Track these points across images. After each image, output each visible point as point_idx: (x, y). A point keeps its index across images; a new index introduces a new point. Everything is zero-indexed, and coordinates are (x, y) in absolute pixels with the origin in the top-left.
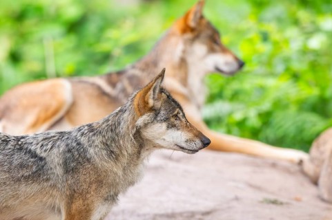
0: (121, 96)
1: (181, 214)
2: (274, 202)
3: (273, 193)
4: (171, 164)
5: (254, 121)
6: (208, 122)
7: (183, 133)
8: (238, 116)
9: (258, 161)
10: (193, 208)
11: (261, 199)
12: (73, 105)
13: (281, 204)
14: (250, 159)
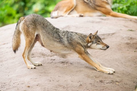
0: (89, 3)
1: (106, 34)
2: (131, 30)
3: (130, 28)
4: (103, 21)
5: (125, 9)
6: (113, 9)
7: (101, 45)
8: (121, 7)
9: (126, 19)
10: (109, 33)
11: (127, 30)
12: (77, 5)
13: (133, 31)
14: (124, 19)
